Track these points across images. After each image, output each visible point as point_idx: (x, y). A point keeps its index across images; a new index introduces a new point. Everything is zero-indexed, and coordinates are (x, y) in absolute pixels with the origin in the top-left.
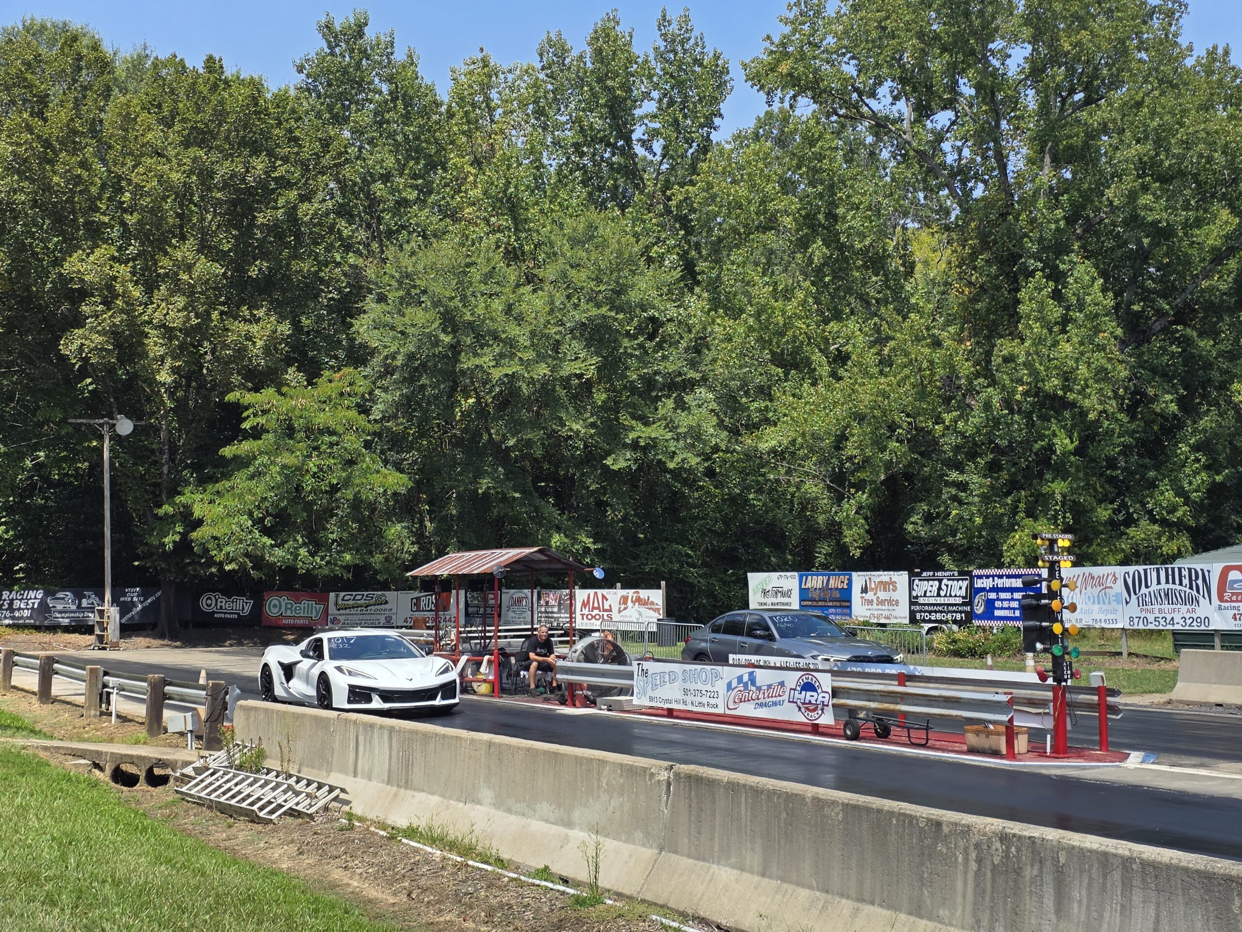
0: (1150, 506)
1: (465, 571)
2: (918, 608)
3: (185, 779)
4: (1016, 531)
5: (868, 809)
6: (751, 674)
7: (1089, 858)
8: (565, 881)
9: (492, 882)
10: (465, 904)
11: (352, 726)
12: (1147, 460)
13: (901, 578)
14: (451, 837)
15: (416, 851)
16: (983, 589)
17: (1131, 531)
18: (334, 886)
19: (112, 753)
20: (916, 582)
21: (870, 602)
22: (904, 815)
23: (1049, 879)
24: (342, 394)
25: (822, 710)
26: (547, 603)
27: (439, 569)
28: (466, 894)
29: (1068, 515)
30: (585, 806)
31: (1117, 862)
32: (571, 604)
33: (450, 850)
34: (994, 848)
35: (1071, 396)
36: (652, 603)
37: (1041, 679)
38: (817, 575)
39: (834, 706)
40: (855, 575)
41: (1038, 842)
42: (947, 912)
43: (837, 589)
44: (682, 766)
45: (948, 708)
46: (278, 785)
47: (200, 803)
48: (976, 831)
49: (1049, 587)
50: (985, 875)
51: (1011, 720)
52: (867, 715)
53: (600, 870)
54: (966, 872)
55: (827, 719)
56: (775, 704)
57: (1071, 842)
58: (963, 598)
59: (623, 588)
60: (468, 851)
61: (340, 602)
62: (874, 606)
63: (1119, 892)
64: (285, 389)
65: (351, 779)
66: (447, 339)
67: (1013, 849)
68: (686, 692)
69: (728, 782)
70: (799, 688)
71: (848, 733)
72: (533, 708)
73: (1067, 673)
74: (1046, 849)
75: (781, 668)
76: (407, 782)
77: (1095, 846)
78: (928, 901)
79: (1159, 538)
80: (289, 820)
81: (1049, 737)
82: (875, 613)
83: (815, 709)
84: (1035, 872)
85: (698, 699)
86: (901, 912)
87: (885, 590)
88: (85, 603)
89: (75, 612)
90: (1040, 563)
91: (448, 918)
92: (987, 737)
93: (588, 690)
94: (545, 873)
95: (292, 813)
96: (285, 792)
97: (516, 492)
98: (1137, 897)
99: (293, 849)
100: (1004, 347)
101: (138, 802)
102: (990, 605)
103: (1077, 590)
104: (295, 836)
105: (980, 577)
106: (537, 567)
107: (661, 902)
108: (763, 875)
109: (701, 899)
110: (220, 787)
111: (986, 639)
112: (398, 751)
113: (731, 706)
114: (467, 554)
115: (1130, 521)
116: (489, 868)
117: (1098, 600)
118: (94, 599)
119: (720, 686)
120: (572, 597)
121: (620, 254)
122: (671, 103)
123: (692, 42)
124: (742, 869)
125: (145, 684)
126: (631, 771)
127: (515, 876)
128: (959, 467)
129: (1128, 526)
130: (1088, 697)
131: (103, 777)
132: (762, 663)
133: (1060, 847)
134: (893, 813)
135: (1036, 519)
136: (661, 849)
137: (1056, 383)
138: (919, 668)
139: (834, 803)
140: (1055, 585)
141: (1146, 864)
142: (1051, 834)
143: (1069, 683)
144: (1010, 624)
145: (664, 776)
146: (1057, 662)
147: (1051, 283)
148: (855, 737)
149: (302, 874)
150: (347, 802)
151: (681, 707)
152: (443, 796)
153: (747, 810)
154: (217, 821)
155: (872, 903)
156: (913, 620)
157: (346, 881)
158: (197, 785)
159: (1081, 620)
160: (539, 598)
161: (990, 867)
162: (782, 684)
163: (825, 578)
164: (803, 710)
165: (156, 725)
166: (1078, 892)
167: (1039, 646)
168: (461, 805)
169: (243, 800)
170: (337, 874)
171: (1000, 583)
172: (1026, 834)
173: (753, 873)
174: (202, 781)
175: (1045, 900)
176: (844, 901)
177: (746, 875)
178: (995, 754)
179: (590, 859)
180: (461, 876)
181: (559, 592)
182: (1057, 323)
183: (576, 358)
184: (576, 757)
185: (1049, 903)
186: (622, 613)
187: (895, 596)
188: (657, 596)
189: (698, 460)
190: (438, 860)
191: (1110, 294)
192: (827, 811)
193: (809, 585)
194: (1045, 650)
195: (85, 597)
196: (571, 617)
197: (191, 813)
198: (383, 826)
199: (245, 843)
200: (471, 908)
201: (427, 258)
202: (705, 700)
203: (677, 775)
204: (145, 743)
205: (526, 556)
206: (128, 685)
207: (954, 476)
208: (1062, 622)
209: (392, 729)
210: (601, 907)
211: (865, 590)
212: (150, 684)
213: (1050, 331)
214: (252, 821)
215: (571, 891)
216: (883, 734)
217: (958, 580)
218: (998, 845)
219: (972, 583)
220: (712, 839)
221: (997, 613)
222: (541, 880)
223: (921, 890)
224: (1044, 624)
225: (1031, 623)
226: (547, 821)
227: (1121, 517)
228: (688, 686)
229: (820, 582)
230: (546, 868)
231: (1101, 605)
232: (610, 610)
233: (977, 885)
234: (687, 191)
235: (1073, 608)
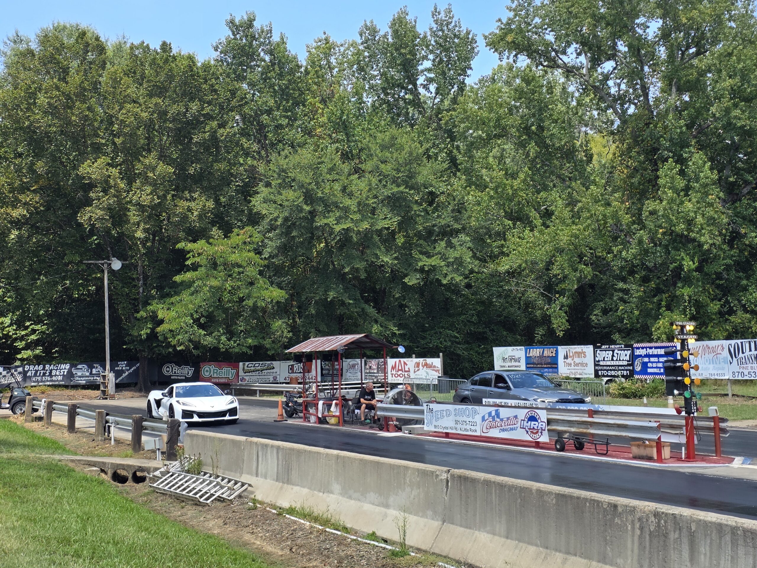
0: (743, 302)
1: (320, 349)
2: (600, 368)
3: (155, 479)
4: (660, 319)
5: (571, 497)
6: (497, 411)
7: (710, 527)
8: (385, 541)
9: (341, 542)
10: (325, 555)
11: (254, 446)
12: (741, 274)
13: (589, 349)
14: (316, 514)
15: (295, 522)
16: (640, 356)
17: (732, 318)
18: (245, 544)
19: (112, 463)
20: (598, 352)
21: (570, 365)
22: (594, 500)
23: (685, 541)
24: (245, 243)
25: (541, 433)
26: (370, 367)
27: (304, 348)
28: (325, 549)
29: (693, 308)
30: (396, 495)
31: (728, 529)
32: (385, 368)
33: (315, 522)
34: (650, 521)
35: (692, 235)
36: (435, 367)
37: (677, 412)
38: (536, 348)
39: (548, 430)
40: (559, 347)
41: (678, 517)
42: (622, 561)
43: (548, 357)
44: (456, 470)
45: (620, 431)
46: (211, 482)
47: (164, 494)
48: (639, 510)
49: (681, 355)
50: (645, 538)
51: (659, 438)
52: (570, 436)
53: (407, 534)
54: (633, 536)
55: (544, 438)
56: (512, 429)
57: (699, 517)
58: (628, 361)
59: (416, 357)
60: (326, 522)
61: (246, 368)
62: (573, 367)
63: (730, 549)
64: (211, 240)
65: (254, 478)
66: (307, 208)
67: (662, 522)
68: (457, 422)
69: (484, 480)
70: (526, 420)
71: (558, 447)
72: (363, 432)
73: (694, 408)
74: (683, 521)
75: (515, 407)
76: (288, 480)
77: (714, 520)
78: (610, 554)
79: (750, 322)
80: (218, 504)
81: (683, 448)
82: (573, 371)
83: (537, 432)
84: (677, 536)
85: (465, 427)
86: (593, 560)
87: (579, 357)
88: (94, 371)
89: (88, 377)
90: (675, 340)
91: (315, 564)
92: (645, 449)
93: (397, 421)
94: (373, 536)
95: (220, 499)
96: (215, 486)
97: (350, 299)
98: (741, 551)
99: (220, 522)
100: (650, 205)
101: (128, 493)
102: (645, 365)
103: (700, 356)
104: (222, 513)
105: (638, 348)
106: (364, 346)
107: (444, 554)
108: (507, 538)
109: (469, 552)
110: (177, 483)
111: (643, 387)
112: (283, 461)
113: (485, 431)
114: (321, 338)
115: (731, 312)
116: (339, 533)
117: (712, 362)
118: (100, 369)
119: (478, 419)
120: (385, 363)
121: (411, 154)
122: (441, 61)
123: (453, 24)
124: (494, 534)
125: (131, 421)
126: (424, 473)
127: (355, 538)
128: (624, 280)
129: (730, 315)
130: (707, 423)
131: (107, 478)
132: (503, 404)
133: (692, 520)
134: (587, 499)
135: (672, 311)
136: (444, 522)
137: (683, 227)
138: (601, 406)
139: (550, 493)
140: (685, 354)
141: (746, 531)
142: (686, 512)
143: (696, 414)
144: (658, 377)
145: (444, 476)
146: (688, 401)
147: (678, 166)
148: (562, 449)
149: (226, 537)
150: (252, 493)
151: (454, 431)
152: (310, 488)
153: (496, 497)
154: (175, 504)
155: (576, 555)
156: (597, 375)
157: (253, 541)
158: (163, 482)
159: (702, 374)
160: (366, 364)
161: (648, 533)
162: (516, 417)
163: (542, 350)
164: (529, 433)
165: (137, 446)
166: (704, 548)
167: (676, 392)
168: (321, 494)
169: (190, 491)
170: (247, 537)
171: (650, 352)
172: (671, 512)
173: (500, 536)
174: (166, 480)
175: (683, 553)
176: (558, 554)
177: (496, 538)
178: (650, 459)
179: (401, 528)
180: (322, 538)
181: (377, 360)
182: (682, 190)
183: (385, 218)
184: (390, 465)
185: (686, 554)
186: (416, 373)
187: (585, 361)
188: (437, 362)
189: (461, 278)
190: (308, 528)
191: (716, 172)
192: (546, 498)
193: (531, 355)
194: (680, 394)
195: (94, 367)
196: (385, 376)
197: (159, 499)
198: (274, 507)
199: (192, 518)
200: (329, 558)
201: (295, 159)
202: (468, 427)
203: (453, 476)
204: (131, 457)
205: (357, 339)
206: (120, 421)
207: (621, 285)
208: (690, 377)
209: (278, 448)
210: (408, 557)
211: (566, 357)
212: (134, 421)
213: (679, 195)
214: (196, 504)
215: (389, 547)
216: (579, 447)
217: (624, 350)
218: (653, 519)
219: (633, 352)
220: (475, 515)
221: (649, 370)
222: (371, 540)
223: (606, 547)
224: (679, 378)
225: (670, 378)
226: (373, 504)
227: (726, 309)
228: (458, 418)
229: (538, 352)
230: (374, 533)
231: (715, 365)
232: (409, 371)
233: (640, 544)
234: (451, 115)
235: (697, 368)
